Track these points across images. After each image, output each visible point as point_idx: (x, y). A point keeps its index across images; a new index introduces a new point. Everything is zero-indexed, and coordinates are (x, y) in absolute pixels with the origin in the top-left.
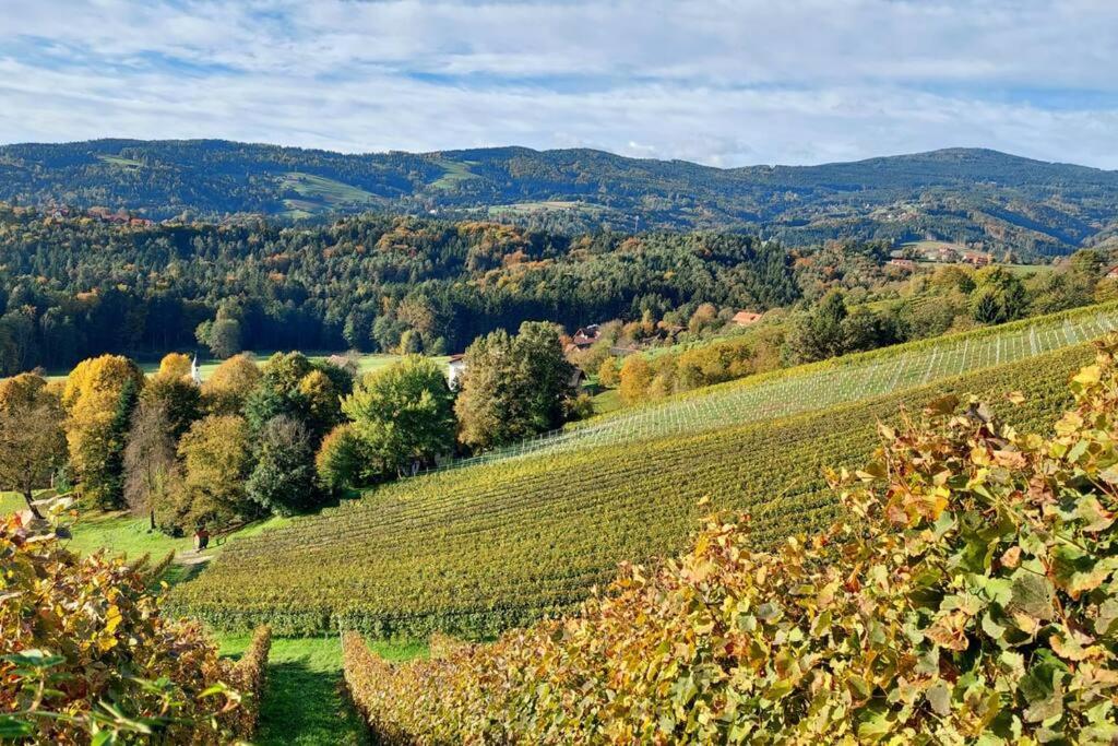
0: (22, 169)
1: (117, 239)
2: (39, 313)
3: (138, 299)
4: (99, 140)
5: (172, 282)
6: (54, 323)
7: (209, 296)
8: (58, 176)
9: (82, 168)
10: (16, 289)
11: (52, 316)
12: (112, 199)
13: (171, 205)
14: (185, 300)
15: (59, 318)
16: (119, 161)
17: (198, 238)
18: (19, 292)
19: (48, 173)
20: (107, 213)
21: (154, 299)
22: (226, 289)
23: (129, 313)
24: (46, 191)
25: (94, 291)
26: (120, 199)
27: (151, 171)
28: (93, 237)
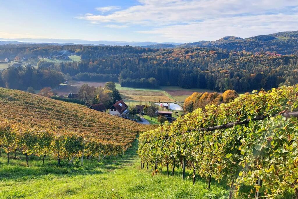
0: (257, 42)
1: (268, 60)
2: (240, 79)
3: (265, 76)
4: (278, 33)
5: (276, 72)
6: (242, 81)
7: (286, 76)
8: (265, 43)
9: (272, 41)
10: (236, 73)
11: (242, 80)
12: (278, 49)
13: (294, 49)
14: (278, 77)
15: (244, 80)
16: (282, 38)
17: (292, 59)
18: (236, 74)
19: (263, 43)
20: (270, 53)
21: (269, 76)
22: (291, 74)
23: (263, 79)
24: (262, 47)
25: (255, 74)
26: (280, 48)
27: (290, 40)
28: (262, 60)
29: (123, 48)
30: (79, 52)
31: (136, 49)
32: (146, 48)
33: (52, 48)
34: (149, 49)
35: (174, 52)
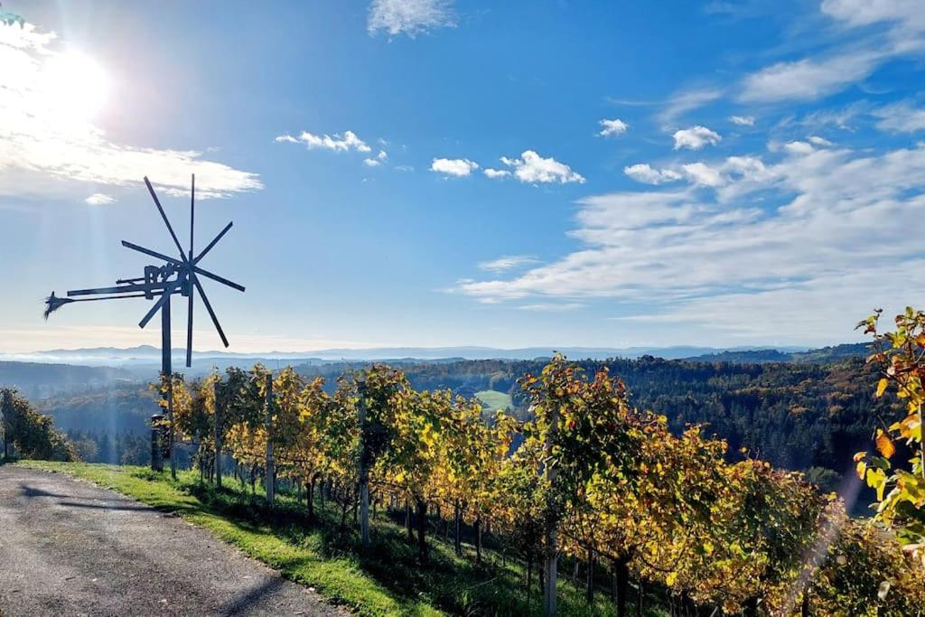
29: (638, 365)
30: (502, 381)
31: (681, 367)
32: (713, 363)
33: (423, 372)
34: (726, 364)
35: (828, 373)
